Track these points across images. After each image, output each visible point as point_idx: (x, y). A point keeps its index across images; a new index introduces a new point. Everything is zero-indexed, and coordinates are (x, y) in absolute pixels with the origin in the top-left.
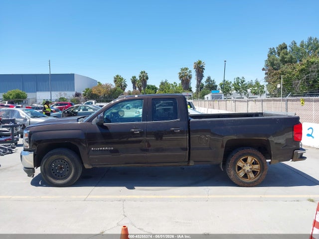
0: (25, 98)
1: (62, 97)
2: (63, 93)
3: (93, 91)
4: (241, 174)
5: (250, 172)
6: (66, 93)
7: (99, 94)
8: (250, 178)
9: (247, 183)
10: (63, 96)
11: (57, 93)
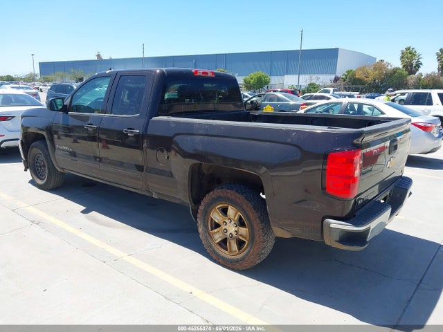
0: (267, 83)
1: (312, 82)
2: (314, 77)
3: (357, 74)
4: (218, 237)
5: (234, 239)
6: (319, 76)
7: (366, 79)
8: (231, 251)
9: (223, 258)
10: (314, 81)
11: (307, 77)
